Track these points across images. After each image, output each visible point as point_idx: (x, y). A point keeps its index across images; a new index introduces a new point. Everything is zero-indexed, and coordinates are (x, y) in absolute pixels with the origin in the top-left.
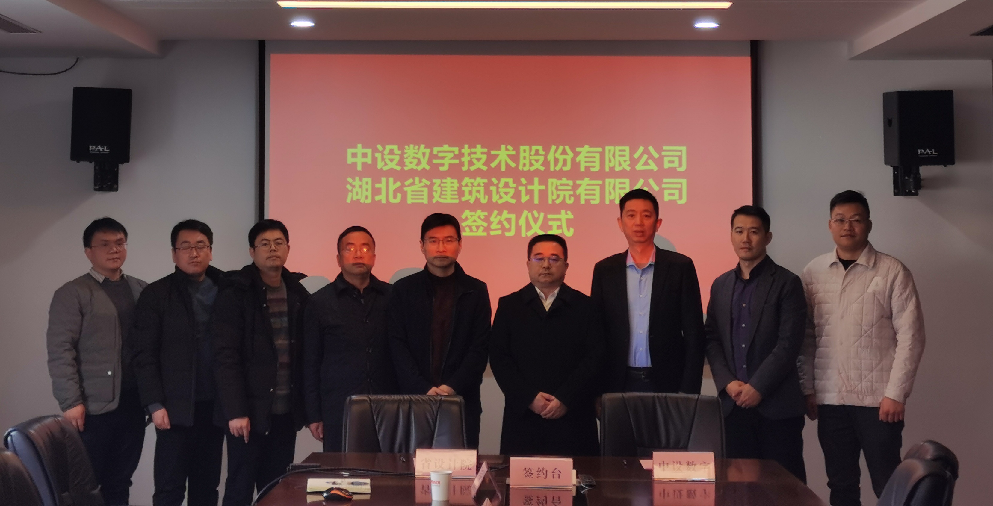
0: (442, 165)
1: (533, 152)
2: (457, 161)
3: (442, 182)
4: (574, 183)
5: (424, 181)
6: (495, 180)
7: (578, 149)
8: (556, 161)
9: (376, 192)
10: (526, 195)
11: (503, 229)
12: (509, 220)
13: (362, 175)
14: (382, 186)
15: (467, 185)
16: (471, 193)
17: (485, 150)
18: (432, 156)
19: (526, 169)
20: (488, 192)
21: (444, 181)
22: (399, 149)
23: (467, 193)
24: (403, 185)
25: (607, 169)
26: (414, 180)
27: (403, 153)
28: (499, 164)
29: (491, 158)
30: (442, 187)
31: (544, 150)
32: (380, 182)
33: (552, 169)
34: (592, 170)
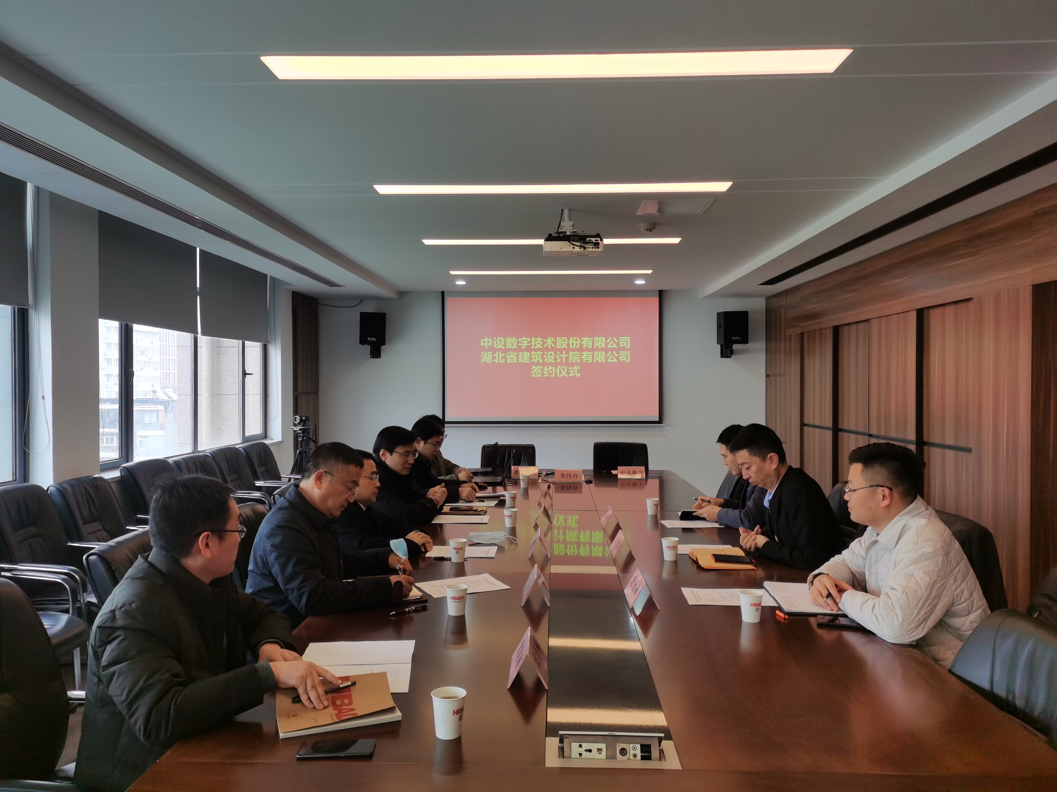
0: (523, 346)
1: (562, 340)
2: (529, 344)
3: (522, 354)
4: (581, 353)
5: (515, 353)
6: (546, 353)
7: (582, 339)
8: (573, 344)
9: (494, 358)
10: (559, 359)
11: (549, 373)
12: (552, 370)
13: (487, 351)
14: (497, 355)
15: (533, 355)
16: (535, 358)
17: (542, 339)
18: (518, 342)
19: (560, 347)
20: (543, 358)
21: (523, 353)
22: (504, 339)
23: (533, 358)
24: (506, 355)
25: (595, 347)
26: (510, 352)
27: (506, 341)
28: (548, 345)
29: (544, 343)
30: (522, 356)
31: (567, 339)
32: (496, 354)
33: (571, 347)
34: (589, 348)
